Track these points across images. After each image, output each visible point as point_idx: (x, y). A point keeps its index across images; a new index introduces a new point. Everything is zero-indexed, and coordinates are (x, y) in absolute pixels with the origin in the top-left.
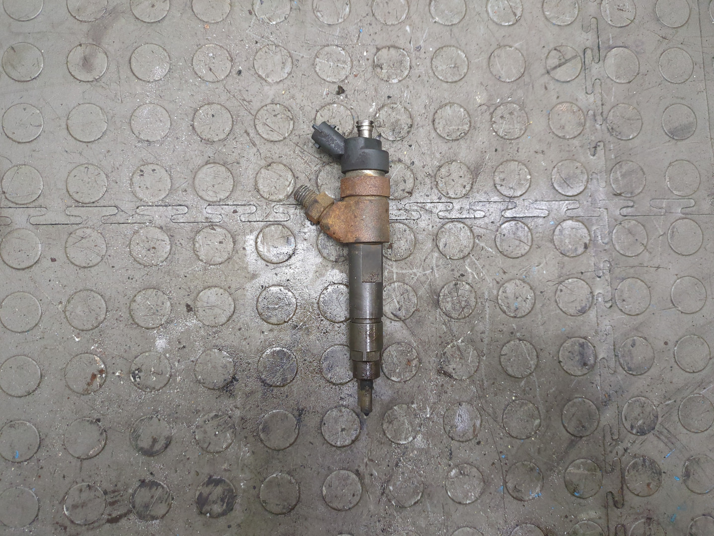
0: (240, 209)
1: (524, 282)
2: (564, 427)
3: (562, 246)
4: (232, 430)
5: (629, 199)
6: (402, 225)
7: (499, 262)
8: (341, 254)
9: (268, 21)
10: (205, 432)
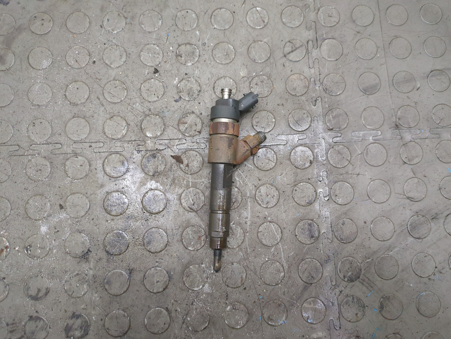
0: (93, 145)
1: (272, 185)
2: (300, 277)
3: (296, 162)
4: (87, 283)
5: (338, 132)
6: (194, 152)
7: (256, 173)
8: (156, 171)
9: (112, 31)
10: (71, 285)
